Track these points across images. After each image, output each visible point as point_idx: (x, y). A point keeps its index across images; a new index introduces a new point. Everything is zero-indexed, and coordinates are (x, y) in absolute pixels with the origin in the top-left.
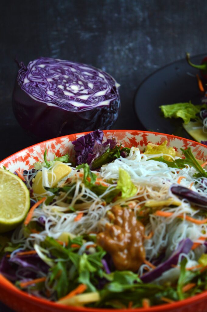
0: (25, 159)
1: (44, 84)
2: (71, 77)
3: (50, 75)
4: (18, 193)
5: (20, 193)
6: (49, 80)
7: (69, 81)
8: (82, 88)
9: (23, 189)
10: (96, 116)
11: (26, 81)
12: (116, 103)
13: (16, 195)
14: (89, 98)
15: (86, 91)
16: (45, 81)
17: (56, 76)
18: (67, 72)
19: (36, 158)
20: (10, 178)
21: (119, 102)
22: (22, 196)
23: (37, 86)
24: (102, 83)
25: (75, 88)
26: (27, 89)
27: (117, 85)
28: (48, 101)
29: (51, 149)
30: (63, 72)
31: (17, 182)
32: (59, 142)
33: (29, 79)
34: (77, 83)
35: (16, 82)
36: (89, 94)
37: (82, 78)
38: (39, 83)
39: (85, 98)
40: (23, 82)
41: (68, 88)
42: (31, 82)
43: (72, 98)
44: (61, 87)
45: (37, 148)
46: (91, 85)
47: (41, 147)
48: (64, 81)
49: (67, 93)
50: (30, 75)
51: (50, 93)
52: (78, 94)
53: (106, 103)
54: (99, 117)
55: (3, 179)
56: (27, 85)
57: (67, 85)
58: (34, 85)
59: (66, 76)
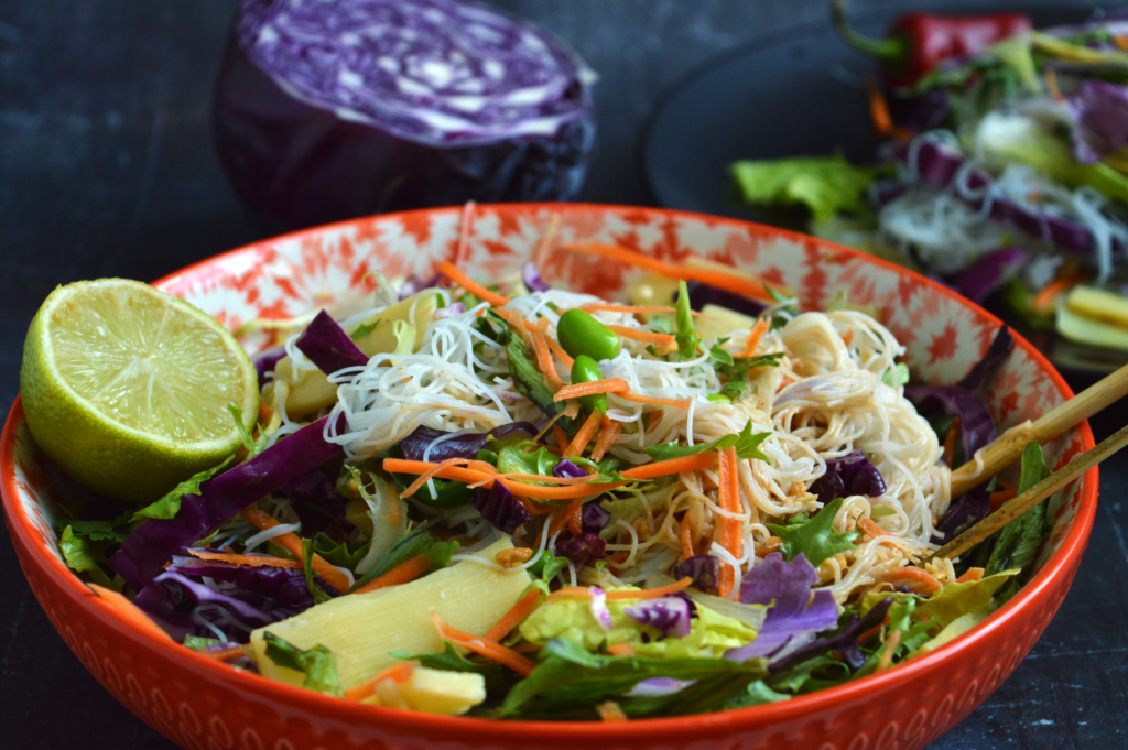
0: (243, 283)
1: (328, 49)
2: (427, 38)
3: (351, 25)
4: (217, 369)
5: (224, 369)
6: (350, 39)
7: (419, 49)
8: (465, 73)
9: (234, 358)
10: (507, 167)
11: (268, 36)
12: (580, 132)
13: (212, 375)
14: (487, 107)
15: (475, 85)
16: (333, 42)
17: (376, 31)
18: (412, 22)
19: (283, 283)
20: (189, 323)
21: (590, 131)
22: (230, 378)
23: (304, 53)
24: (534, 66)
25: (438, 72)
26: (271, 59)
27: (587, 77)
28: (340, 103)
29: (337, 256)
30: (399, 21)
31: (215, 336)
32: (369, 234)
33: (278, 30)
34: (445, 58)
35: (233, 37)
36: (486, 93)
37: (464, 43)
38: (314, 45)
39: (471, 104)
40: (255, 38)
41: (413, 71)
42: (285, 39)
43: (425, 103)
44: (389, 64)
45: (289, 248)
46: (494, 69)
47: (306, 245)
48: (402, 47)
49: (407, 86)
50: (282, 20)
51: (350, 79)
52: (450, 91)
53: (546, 126)
54: (519, 172)
55: (164, 322)
56: (271, 48)
57: (412, 60)
58: (295, 49)
59: (409, 34)
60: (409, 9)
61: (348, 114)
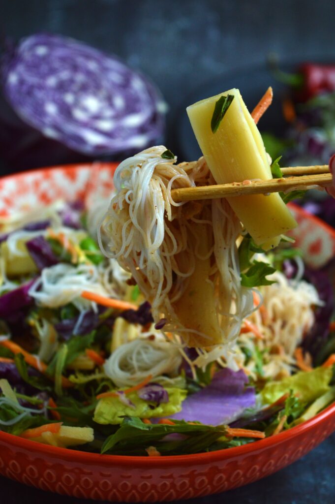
1: (41, 88)
2: (88, 81)
3: (53, 71)
6: (52, 81)
7: (84, 89)
8: (105, 105)
11: (13, 79)
15: (109, 113)
17: (65, 75)
23: (30, 92)
25: (92, 103)
27: (161, 107)
30: (75, 68)
33: (18, 75)
37: (106, 85)
38: (35, 86)
39: (106, 125)
42: (22, 82)
43: (85, 125)
44: (69, 98)
46: (119, 102)
48: (76, 86)
50: (21, 68)
52: (97, 117)
58: (25, 88)
59: (80, 78)
60: (80, 60)
61: (50, 133)
